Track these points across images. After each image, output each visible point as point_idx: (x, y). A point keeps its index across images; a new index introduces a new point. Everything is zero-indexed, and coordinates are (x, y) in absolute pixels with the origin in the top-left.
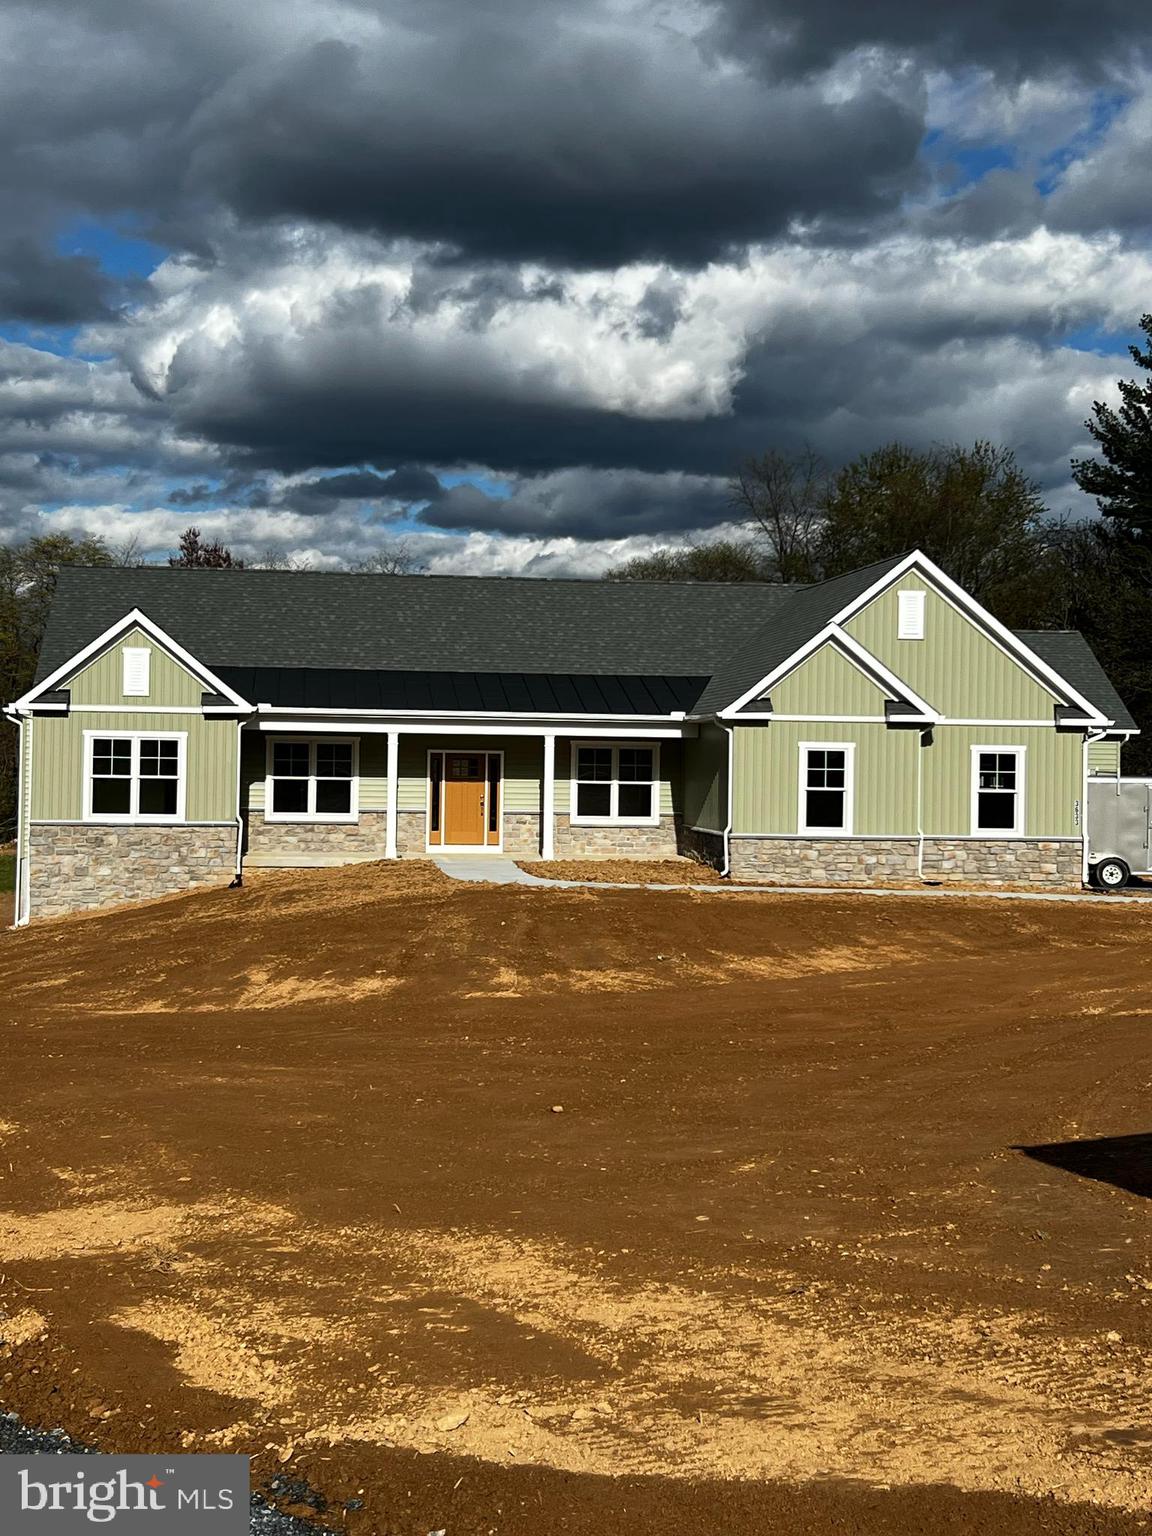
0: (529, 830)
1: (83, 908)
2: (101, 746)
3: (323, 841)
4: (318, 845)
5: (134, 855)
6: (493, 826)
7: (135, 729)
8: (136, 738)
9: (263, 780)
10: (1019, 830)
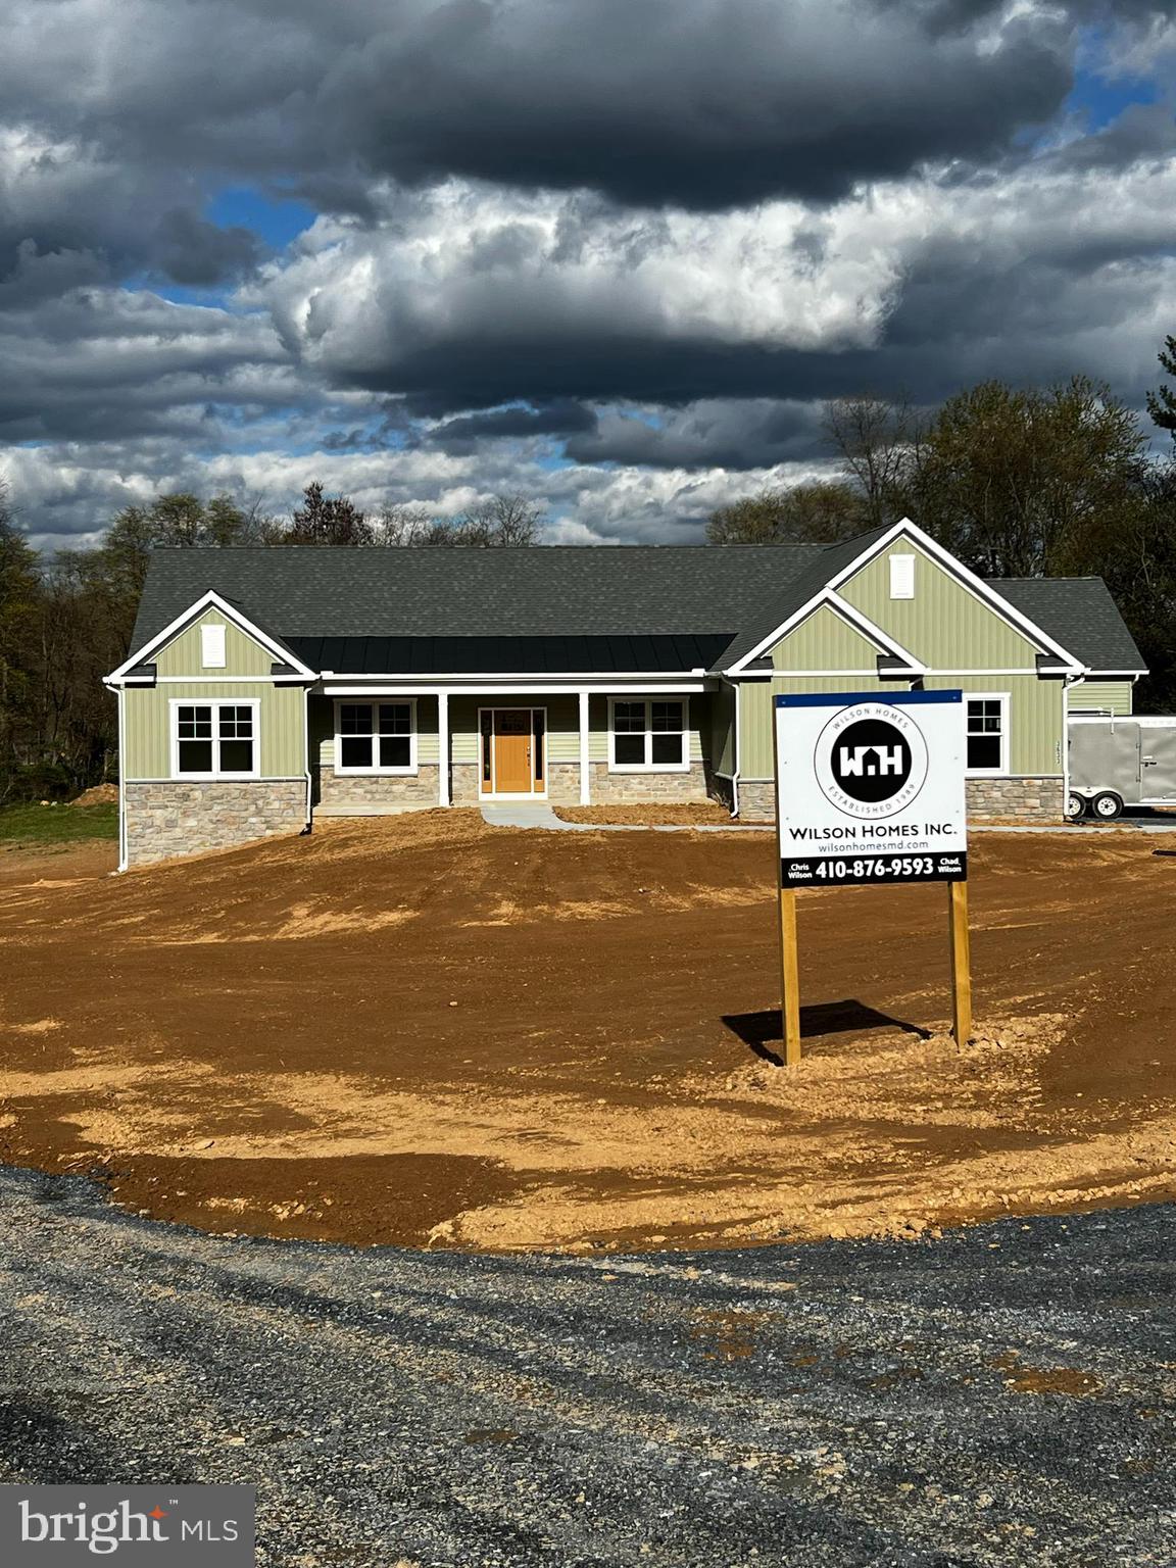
0: (571, 778)
1: (174, 855)
2: (185, 713)
3: (387, 792)
4: (382, 796)
5: (216, 808)
6: (539, 775)
7: (214, 697)
8: (215, 705)
9: (332, 738)
10: (1005, 769)
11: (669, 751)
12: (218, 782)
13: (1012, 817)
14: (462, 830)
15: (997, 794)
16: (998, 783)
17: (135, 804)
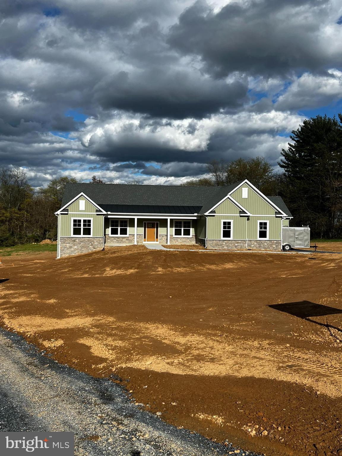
0: (165, 238)
6: (157, 238)
10: (267, 238)
11: (187, 233)
12: (82, 237)
13: (269, 249)
14: (143, 250)
15: (266, 244)
16: (266, 241)
17: (62, 242)
